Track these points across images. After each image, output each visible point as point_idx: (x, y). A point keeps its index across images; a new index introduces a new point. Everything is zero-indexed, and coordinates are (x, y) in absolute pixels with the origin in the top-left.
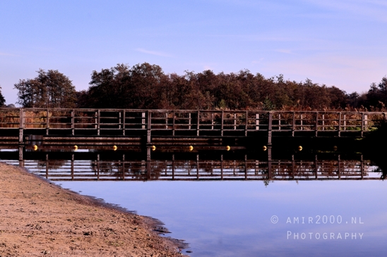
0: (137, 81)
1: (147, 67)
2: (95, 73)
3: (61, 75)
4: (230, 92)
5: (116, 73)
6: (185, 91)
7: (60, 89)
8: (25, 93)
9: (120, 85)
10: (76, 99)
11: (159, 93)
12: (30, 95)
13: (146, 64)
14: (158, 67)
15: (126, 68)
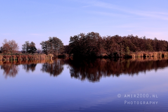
0: (89, 40)
1: (93, 34)
2: (71, 37)
3: (58, 39)
4: (127, 43)
5: (80, 37)
6: (110, 43)
7: (58, 44)
8: (44, 46)
9: (82, 42)
10: (64, 48)
11: (98, 45)
12: (46, 47)
13: (93, 33)
14: (98, 33)
15: (84, 35)
